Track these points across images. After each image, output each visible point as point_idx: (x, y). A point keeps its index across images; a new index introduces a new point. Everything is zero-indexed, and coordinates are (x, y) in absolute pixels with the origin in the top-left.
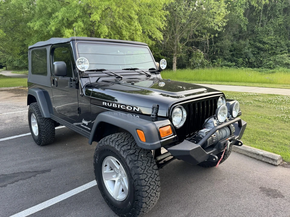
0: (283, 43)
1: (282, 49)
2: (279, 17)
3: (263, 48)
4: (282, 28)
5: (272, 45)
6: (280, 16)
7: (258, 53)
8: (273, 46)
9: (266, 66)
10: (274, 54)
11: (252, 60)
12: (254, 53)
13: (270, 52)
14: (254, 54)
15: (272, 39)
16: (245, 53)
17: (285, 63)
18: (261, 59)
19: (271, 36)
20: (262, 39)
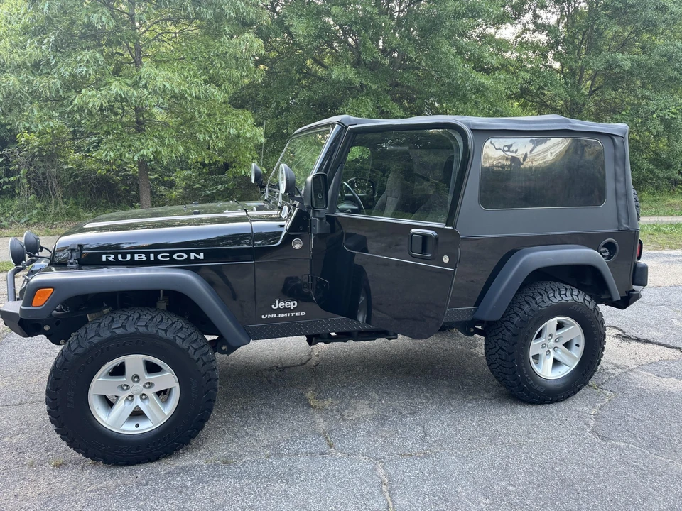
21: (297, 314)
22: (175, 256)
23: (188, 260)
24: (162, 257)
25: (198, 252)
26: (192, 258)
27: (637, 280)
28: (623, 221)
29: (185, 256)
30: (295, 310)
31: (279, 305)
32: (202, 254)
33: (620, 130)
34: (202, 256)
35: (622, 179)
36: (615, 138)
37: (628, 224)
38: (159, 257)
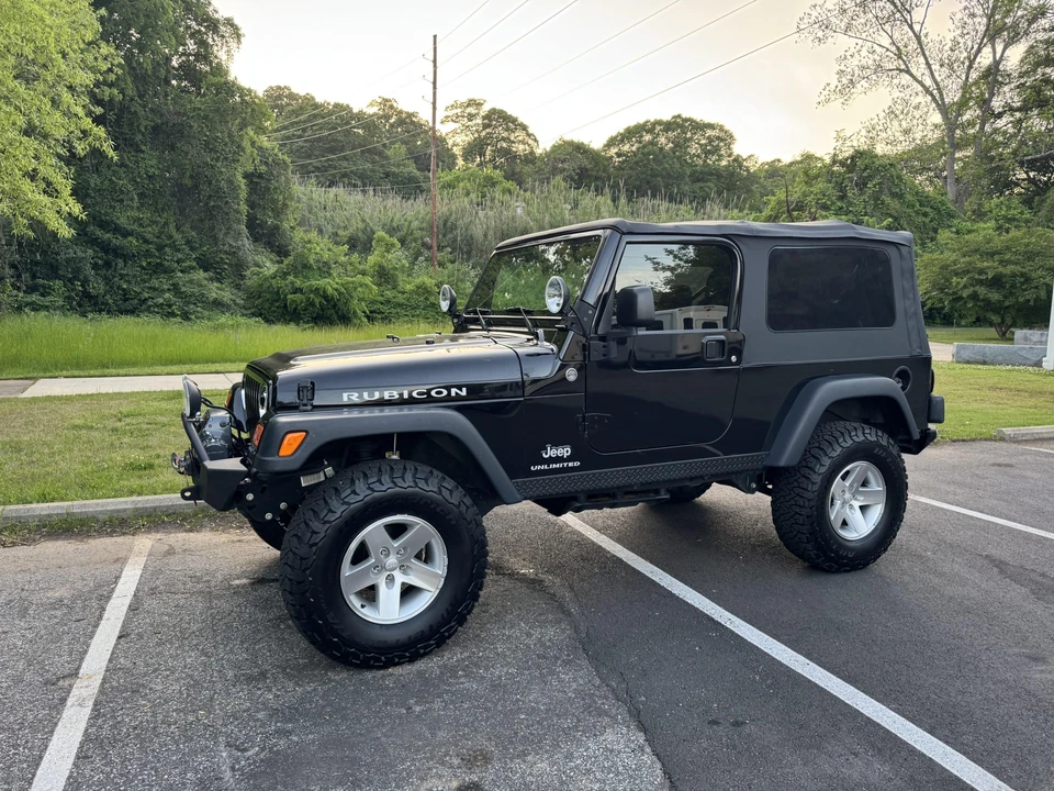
0: (177, 236)
1: (180, 256)
2: (143, 152)
3: (122, 248)
4: (158, 186)
5: (146, 241)
6: (143, 148)
7: (108, 264)
8: (151, 243)
9: (156, 310)
10: (159, 269)
11: (94, 288)
12: (96, 263)
13: (144, 264)
14: (95, 266)
15: (139, 219)
16: (68, 261)
17: (212, 299)
18: (125, 286)
19: (132, 208)
20: (106, 214)
21: (570, 464)
22: (433, 393)
23: (449, 398)
24: (418, 394)
25: (460, 387)
26: (453, 394)
27: (934, 416)
28: (915, 345)
29: (445, 392)
30: (569, 459)
31: (551, 452)
32: (464, 389)
33: (905, 238)
34: (464, 392)
35: (911, 296)
36: (900, 247)
37: (921, 348)
38: (414, 394)
